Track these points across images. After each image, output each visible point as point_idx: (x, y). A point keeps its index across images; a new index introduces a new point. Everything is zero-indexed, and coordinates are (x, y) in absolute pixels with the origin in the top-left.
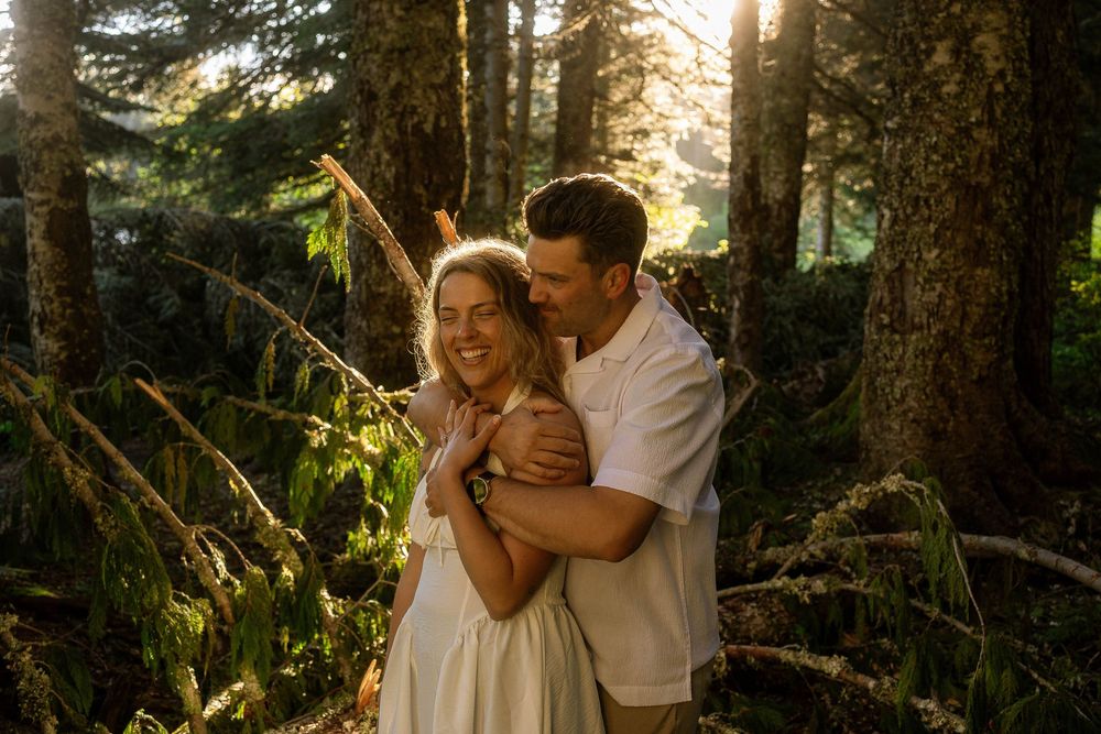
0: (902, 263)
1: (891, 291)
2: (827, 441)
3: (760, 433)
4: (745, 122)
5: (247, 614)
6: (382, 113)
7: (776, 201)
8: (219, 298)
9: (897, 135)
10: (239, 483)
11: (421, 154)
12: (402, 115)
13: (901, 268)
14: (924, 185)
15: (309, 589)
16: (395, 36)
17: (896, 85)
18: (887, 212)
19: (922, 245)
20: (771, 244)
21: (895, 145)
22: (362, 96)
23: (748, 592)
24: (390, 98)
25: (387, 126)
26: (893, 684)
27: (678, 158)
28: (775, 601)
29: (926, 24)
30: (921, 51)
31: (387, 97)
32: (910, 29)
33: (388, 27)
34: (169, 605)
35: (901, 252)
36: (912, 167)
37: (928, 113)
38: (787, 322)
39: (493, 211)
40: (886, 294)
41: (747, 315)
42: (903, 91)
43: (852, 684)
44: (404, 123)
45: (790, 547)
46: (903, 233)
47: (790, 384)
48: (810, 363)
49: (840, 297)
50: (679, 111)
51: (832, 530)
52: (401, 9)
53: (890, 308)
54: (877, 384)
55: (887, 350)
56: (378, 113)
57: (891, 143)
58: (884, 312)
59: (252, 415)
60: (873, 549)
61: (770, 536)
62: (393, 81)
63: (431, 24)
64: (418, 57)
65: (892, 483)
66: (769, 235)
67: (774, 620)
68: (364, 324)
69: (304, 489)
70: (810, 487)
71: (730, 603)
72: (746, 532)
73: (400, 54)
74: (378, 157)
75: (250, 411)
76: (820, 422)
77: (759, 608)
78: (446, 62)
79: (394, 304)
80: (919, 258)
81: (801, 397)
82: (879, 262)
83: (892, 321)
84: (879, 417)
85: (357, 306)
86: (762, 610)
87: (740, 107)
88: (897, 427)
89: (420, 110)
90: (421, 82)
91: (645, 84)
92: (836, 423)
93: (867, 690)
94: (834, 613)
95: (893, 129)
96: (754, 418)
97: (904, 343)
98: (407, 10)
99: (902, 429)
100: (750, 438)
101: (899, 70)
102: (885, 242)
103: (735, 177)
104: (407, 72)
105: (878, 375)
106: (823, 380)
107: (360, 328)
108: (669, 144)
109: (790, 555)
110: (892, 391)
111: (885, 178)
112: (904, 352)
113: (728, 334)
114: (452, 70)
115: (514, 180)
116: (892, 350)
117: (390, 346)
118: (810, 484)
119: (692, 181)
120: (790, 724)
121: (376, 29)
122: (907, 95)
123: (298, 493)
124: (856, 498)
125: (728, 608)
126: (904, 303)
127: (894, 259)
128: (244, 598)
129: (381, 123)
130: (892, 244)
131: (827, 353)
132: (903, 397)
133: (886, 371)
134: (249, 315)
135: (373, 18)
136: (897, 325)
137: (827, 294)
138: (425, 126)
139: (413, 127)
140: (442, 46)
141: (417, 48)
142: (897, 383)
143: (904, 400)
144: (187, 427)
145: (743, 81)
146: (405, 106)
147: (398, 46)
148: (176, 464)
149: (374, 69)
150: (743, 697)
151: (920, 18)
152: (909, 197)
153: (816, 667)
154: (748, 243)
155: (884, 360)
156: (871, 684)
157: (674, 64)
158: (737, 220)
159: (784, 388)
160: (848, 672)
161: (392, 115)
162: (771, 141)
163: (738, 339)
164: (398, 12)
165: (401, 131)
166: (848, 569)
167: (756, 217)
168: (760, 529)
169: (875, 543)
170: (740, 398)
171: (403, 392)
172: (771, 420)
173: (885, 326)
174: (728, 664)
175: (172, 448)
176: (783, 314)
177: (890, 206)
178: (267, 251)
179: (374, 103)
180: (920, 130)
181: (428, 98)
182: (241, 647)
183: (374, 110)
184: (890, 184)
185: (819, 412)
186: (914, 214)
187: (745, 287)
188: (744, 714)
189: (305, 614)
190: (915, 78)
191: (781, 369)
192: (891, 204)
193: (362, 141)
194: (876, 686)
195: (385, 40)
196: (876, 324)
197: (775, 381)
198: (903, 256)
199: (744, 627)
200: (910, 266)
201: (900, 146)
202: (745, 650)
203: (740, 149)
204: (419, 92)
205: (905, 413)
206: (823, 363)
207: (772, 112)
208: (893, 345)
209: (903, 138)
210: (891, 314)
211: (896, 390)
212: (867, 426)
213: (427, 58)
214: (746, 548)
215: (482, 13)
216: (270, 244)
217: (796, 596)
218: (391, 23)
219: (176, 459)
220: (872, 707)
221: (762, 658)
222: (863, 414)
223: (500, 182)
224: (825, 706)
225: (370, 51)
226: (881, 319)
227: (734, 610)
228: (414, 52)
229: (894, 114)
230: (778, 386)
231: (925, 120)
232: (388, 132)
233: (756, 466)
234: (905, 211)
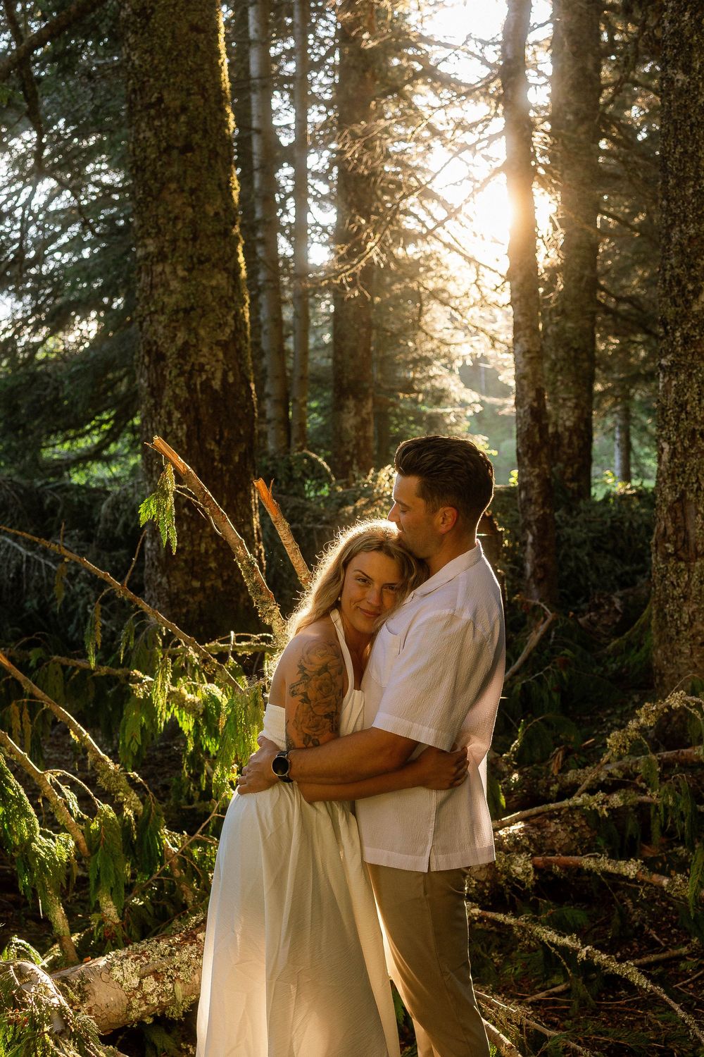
0: (683, 494)
1: (674, 522)
2: (624, 670)
3: (558, 665)
4: (528, 355)
5: (101, 847)
6: (170, 373)
7: (567, 429)
8: (9, 562)
9: (671, 372)
10: (79, 733)
11: (211, 411)
12: (191, 373)
13: (682, 499)
14: (699, 419)
15: (151, 825)
16: (179, 296)
17: (667, 324)
18: (666, 446)
19: (700, 475)
20: (563, 473)
21: (670, 380)
22: (149, 356)
23: (552, 811)
24: (178, 358)
25: (177, 385)
26: (684, 880)
27: (462, 385)
28: (577, 817)
29: (692, 266)
30: (689, 292)
31: (174, 356)
32: (677, 271)
33: (172, 288)
34: (37, 839)
35: (680, 483)
36: (686, 402)
37: (699, 350)
38: (582, 554)
39: (277, 457)
40: (670, 524)
41: (541, 550)
42: (674, 330)
43: (648, 884)
44: (192, 382)
45: (589, 769)
46: (683, 465)
47: (587, 616)
48: (606, 594)
49: (635, 525)
50: (460, 336)
51: (625, 747)
52: (185, 269)
53: (673, 538)
54: (666, 610)
55: (673, 578)
56: (166, 373)
57: (667, 379)
58: (669, 542)
59: (77, 672)
60: (666, 765)
61: (571, 760)
62: (179, 342)
63: (214, 283)
64: (203, 315)
65: (675, 700)
66: (560, 465)
67: (577, 834)
68: (164, 580)
69: (132, 738)
70: (609, 715)
71: (535, 821)
72: (548, 758)
73: (186, 314)
74: (169, 415)
75: (74, 668)
76: (617, 652)
77: (562, 824)
78: (230, 319)
79: (193, 560)
80: (699, 489)
81: (599, 628)
82: (661, 494)
83: (676, 550)
84: (670, 643)
85: (156, 564)
86: (565, 826)
87: (522, 340)
88: (687, 651)
89: (207, 367)
90: (207, 341)
91: (425, 308)
92: (633, 652)
93: (662, 887)
94: (632, 826)
95: (667, 366)
96: (552, 651)
97: (689, 571)
98: (190, 270)
99: (692, 653)
100: (548, 670)
101: (669, 310)
102: (666, 474)
103: (522, 411)
104: (193, 331)
105: (667, 602)
106: (621, 611)
107: (160, 583)
108: (451, 370)
109: (589, 775)
110: (681, 616)
111: (663, 414)
112: (690, 579)
113: (523, 569)
114: (236, 327)
115: (295, 423)
116: (678, 578)
117: (191, 600)
118: (609, 711)
119: (478, 408)
120: (595, 927)
121: (161, 290)
122: (678, 334)
123: (127, 741)
124: (646, 716)
125: (533, 825)
126: (687, 533)
127: (675, 490)
128: (98, 833)
129: (171, 382)
130: (672, 476)
131: (625, 582)
132: (691, 621)
133: (673, 599)
134: (41, 577)
135: (157, 280)
136: (681, 553)
137: (622, 523)
138: (213, 383)
139: (202, 384)
140: (226, 303)
141: (202, 307)
142: (685, 608)
143: (691, 626)
144: (28, 685)
145: (524, 315)
146: (193, 365)
147: (183, 306)
148: (21, 718)
149: (161, 330)
150: (551, 903)
151: (686, 260)
152: (685, 431)
153: (615, 871)
154: (538, 476)
155: (670, 588)
156: (665, 882)
157: (452, 288)
158: (525, 454)
159: (581, 620)
160: (644, 873)
161: (181, 374)
162: (558, 366)
163: (534, 574)
164: (181, 273)
165: (191, 389)
166: (644, 785)
167: (545, 450)
168: (560, 754)
169: (667, 759)
170: (537, 632)
171: (213, 644)
172: (567, 651)
173: (670, 555)
174: (535, 873)
175: (17, 705)
176: (579, 546)
177: (668, 440)
178: (52, 511)
179: (162, 363)
180: (692, 366)
181: (215, 355)
182: (98, 876)
183: (163, 370)
184: (667, 419)
185: (615, 642)
186: (691, 447)
187: (537, 521)
188: (551, 914)
189: (149, 847)
190: (685, 317)
191: (580, 601)
192: (670, 438)
193: (152, 401)
194: (669, 883)
195: (170, 301)
196: (662, 553)
197: (571, 613)
198: (683, 486)
199: (549, 841)
200: (690, 496)
201: (674, 383)
202: (550, 861)
203: (525, 382)
204: (205, 350)
205: (693, 637)
206: (619, 593)
207: (558, 336)
208: (678, 572)
209: (677, 375)
210: (675, 543)
211: (684, 615)
212: (659, 652)
213: (211, 316)
214: (548, 772)
215: (255, 253)
216: (55, 504)
217: (596, 811)
218: (174, 285)
219: (21, 715)
220: (671, 908)
221: (566, 867)
222: (655, 640)
223: (282, 426)
224: (628, 909)
225: (156, 312)
226: (666, 548)
227: (539, 826)
228: (199, 311)
229: (668, 353)
230: (575, 618)
231: (696, 357)
232: (177, 391)
233: (556, 697)
234: (682, 443)
